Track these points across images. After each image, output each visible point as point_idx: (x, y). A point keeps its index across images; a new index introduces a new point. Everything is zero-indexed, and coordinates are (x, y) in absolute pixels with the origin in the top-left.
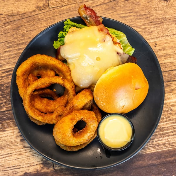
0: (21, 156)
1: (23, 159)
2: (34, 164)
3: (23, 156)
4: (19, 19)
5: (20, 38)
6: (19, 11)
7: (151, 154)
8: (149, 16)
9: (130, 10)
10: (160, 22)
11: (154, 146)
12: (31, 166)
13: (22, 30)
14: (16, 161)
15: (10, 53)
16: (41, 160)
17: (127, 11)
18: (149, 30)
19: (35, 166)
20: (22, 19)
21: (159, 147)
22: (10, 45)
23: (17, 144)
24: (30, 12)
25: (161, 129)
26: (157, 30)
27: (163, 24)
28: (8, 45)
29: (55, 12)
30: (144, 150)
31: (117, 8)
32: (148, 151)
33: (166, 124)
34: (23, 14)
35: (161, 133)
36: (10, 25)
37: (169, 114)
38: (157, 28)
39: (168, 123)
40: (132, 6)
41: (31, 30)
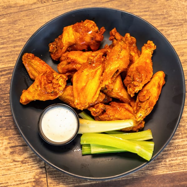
0: (10, 171)
1: (12, 175)
2: (24, 182)
3: (12, 172)
4: (17, 11)
5: (16, 34)
6: (17, 2)
7: (163, 175)
8: (167, 17)
9: (146, 8)
10: (179, 24)
11: (167, 167)
12: (20, 184)
13: (19, 25)
14: (3, 178)
15: (4, 51)
16: (34, 177)
17: (142, 9)
18: (166, 32)
19: (26, 184)
20: (20, 12)
21: (172, 168)
22: (4, 41)
23: (6, 158)
24: (30, 5)
25: (175, 147)
26: (175, 32)
27: (183, 26)
28: (1, 41)
29: (59, 6)
30: (154, 171)
31: (131, 6)
32: (160, 172)
33: (182, 141)
34: (21, 6)
35: (176, 151)
36: (6, 18)
37: (185, 130)
38: (175, 31)
39: (184, 141)
40: (148, 4)
41: (30, 25)
